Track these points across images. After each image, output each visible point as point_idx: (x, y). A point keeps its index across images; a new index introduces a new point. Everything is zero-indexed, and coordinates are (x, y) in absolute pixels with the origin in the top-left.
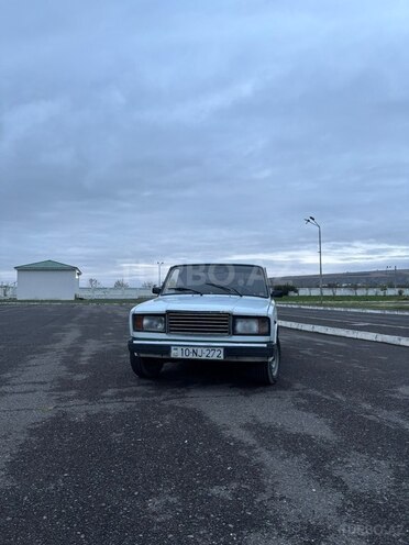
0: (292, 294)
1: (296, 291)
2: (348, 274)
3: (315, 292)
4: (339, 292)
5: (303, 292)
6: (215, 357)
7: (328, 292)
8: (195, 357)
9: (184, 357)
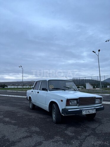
0: (6, 87)
1: (7, 87)
2: (18, 82)
3: (13, 87)
4: (19, 87)
5: (9, 87)
6: (94, 113)
7: (16, 87)
8: (89, 113)
9: (86, 114)
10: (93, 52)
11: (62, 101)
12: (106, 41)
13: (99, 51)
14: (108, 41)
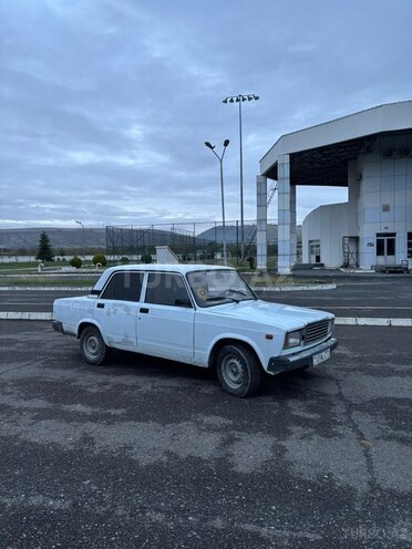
10: (208, 144)
11: (269, 337)
12: (225, 102)
13: (226, 143)
14: (232, 101)
